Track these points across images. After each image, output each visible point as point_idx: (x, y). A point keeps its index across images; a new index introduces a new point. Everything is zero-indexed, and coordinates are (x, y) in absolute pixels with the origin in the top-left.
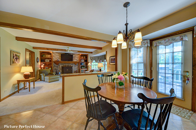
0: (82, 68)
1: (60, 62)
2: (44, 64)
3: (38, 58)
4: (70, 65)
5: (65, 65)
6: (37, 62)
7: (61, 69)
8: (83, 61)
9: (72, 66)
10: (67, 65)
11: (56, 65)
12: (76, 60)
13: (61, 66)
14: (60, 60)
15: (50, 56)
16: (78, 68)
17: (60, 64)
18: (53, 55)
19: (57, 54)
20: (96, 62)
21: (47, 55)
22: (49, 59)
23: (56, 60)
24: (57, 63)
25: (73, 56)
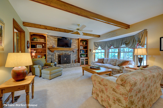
0: (81, 57)
1: (56, 49)
2: (35, 51)
3: (28, 41)
4: (67, 53)
5: (61, 52)
6: (28, 48)
7: (57, 58)
8: (81, 48)
9: (70, 54)
10: (64, 53)
11: (50, 52)
12: (74, 47)
13: (57, 54)
14: (55, 46)
15: (43, 40)
16: (77, 57)
17: (55, 52)
18: (48, 39)
19: (52, 38)
20: (102, 49)
21: (39, 39)
22: (41, 43)
23: (51, 46)
24: (52, 50)
25: (72, 41)
